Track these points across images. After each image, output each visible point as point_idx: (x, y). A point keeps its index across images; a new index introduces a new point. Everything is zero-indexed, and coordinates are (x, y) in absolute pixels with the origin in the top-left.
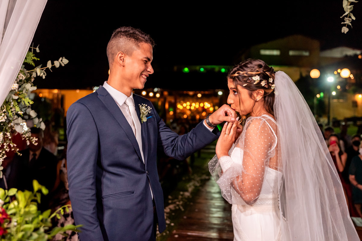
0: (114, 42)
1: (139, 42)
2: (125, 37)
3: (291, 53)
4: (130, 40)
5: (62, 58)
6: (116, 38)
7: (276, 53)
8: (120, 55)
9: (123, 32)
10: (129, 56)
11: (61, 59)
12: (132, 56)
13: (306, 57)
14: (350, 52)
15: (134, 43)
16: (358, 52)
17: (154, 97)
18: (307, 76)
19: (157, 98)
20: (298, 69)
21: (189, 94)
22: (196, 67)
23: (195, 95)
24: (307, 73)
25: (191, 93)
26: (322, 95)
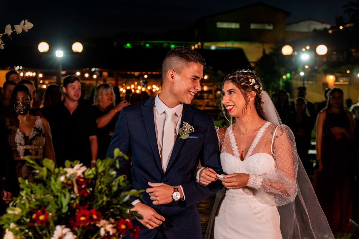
0: (167, 60)
1: (189, 62)
2: (177, 56)
3: (253, 26)
4: (181, 59)
5: (25, 21)
6: (170, 56)
7: (234, 26)
8: (171, 73)
9: (177, 51)
10: (178, 75)
11: (23, 22)
12: (181, 74)
13: (269, 31)
14: (319, 26)
15: (184, 62)
16: (328, 26)
17: (91, 77)
18: (271, 54)
19: (93, 79)
20: (260, 45)
21: (133, 75)
22: (141, 43)
23: (141, 76)
24: (271, 50)
25: (137, 74)
26: (288, 75)
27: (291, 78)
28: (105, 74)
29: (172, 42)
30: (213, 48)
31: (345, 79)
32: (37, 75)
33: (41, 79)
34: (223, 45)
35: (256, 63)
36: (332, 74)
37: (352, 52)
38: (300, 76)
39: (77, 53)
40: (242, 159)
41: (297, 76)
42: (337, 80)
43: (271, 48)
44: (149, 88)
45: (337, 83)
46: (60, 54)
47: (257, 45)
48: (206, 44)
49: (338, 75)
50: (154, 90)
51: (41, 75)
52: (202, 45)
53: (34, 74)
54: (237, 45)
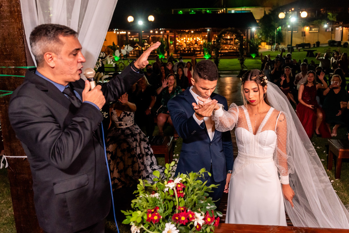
17: (159, 33)
18: (269, 14)
19: (161, 34)
20: (263, 8)
21: (185, 31)
22: (188, 10)
23: (189, 32)
24: (269, 12)
25: (187, 31)
26: (280, 28)
27: (281, 30)
28: (168, 32)
29: (207, 9)
30: (233, 12)
31: (316, 29)
32: (127, 33)
33: (130, 35)
34: (239, 9)
35: (260, 20)
36: (307, 26)
37: (321, 11)
38: (287, 28)
39: (151, 22)
40: (255, 133)
41: (286, 28)
42: (311, 29)
43: (269, 10)
44: (195, 39)
45: (310, 31)
46: (141, 23)
47: (261, 8)
48: (228, 9)
49: (311, 26)
50: (198, 40)
51: (129, 33)
52: (226, 10)
53: (125, 33)
54: (248, 9)
